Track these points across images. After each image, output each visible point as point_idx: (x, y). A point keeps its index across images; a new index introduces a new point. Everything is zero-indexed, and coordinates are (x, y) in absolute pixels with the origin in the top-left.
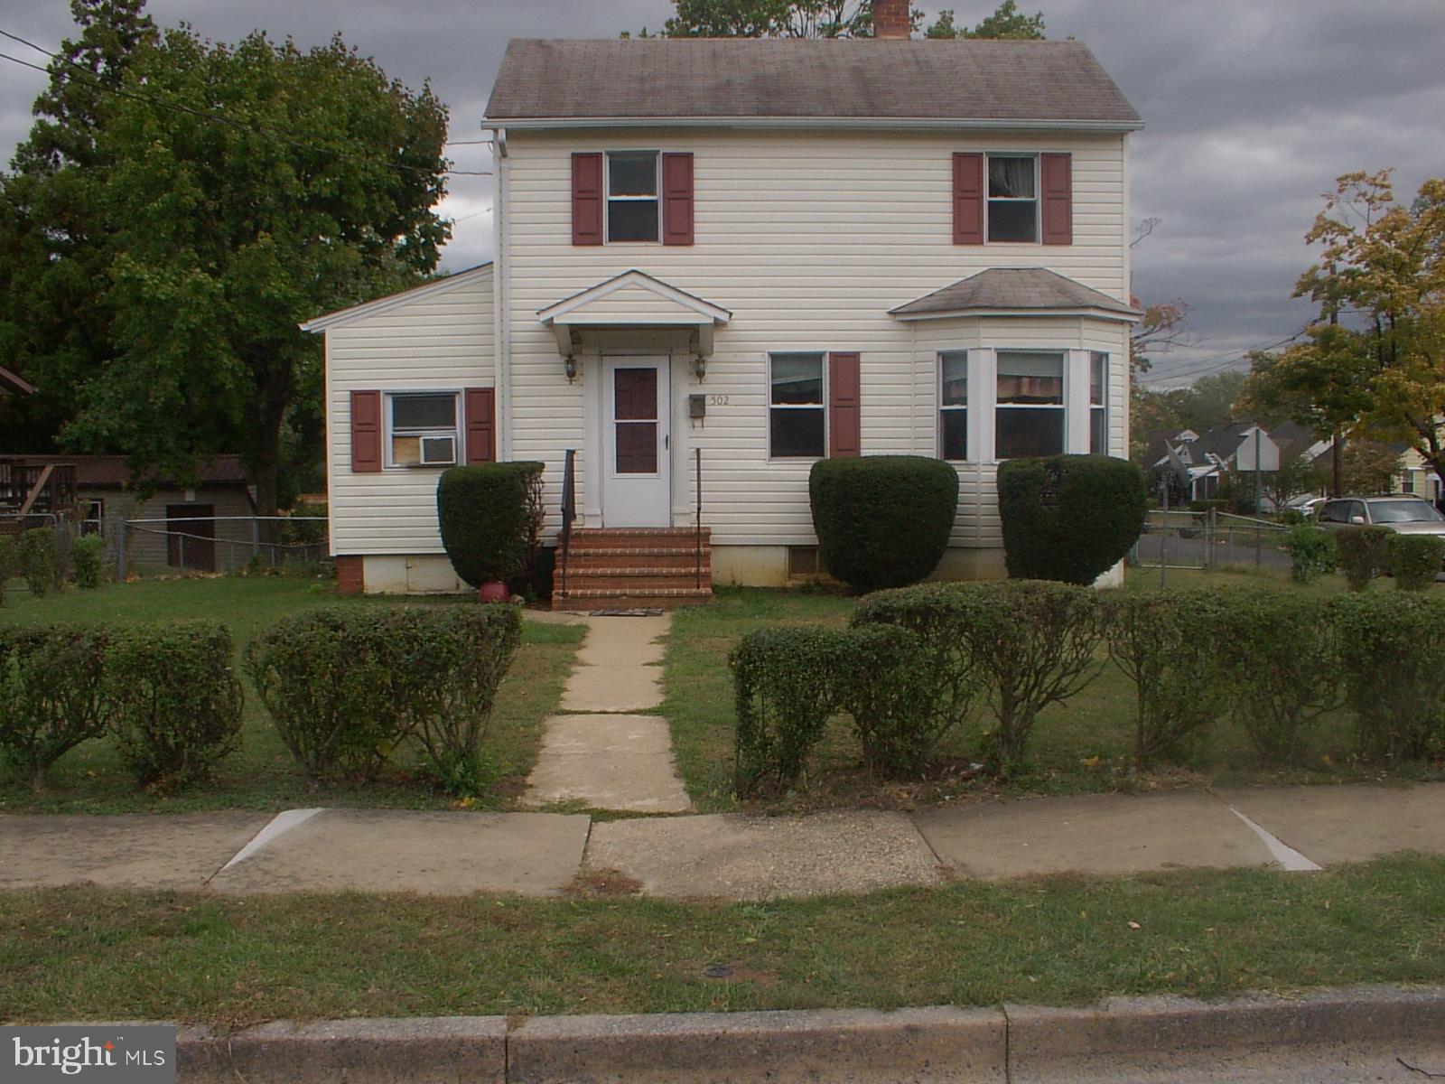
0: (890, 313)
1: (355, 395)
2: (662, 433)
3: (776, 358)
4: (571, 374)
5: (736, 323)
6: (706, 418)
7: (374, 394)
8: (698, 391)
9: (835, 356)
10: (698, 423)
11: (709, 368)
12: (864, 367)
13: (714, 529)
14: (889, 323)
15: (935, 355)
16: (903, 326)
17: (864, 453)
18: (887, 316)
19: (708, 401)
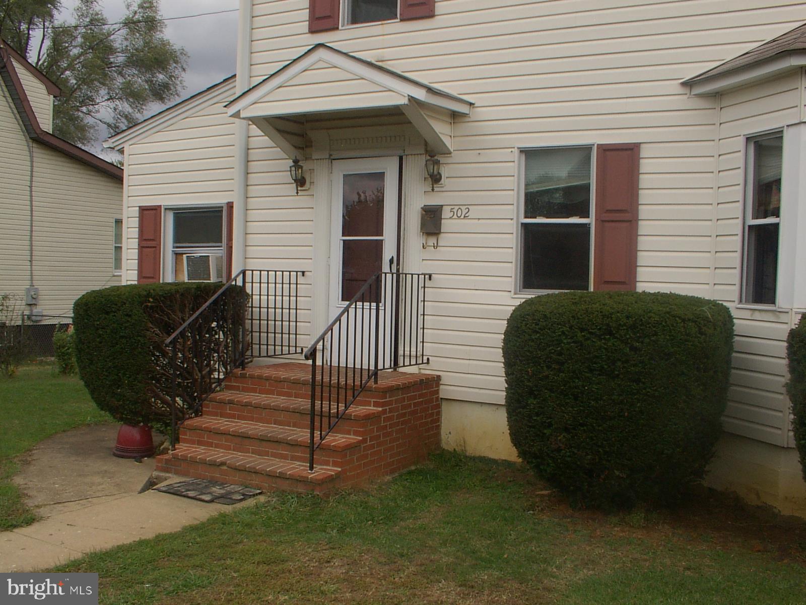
0: (684, 84)
1: (143, 210)
2: (389, 252)
3: (530, 154)
4: (300, 182)
5: (481, 113)
6: (442, 235)
7: (156, 209)
8: (434, 200)
9: (605, 150)
10: (432, 241)
11: (445, 171)
12: (646, 165)
13: (446, 378)
14: (683, 100)
15: (741, 141)
16: (701, 103)
17: (641, 287)
18: (681, 90)
19: (446, 213)
